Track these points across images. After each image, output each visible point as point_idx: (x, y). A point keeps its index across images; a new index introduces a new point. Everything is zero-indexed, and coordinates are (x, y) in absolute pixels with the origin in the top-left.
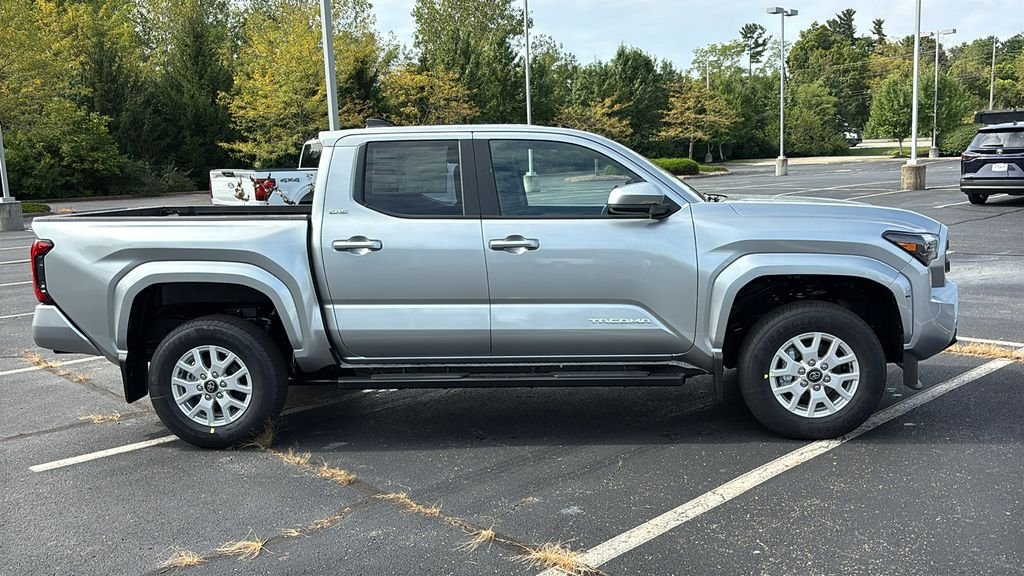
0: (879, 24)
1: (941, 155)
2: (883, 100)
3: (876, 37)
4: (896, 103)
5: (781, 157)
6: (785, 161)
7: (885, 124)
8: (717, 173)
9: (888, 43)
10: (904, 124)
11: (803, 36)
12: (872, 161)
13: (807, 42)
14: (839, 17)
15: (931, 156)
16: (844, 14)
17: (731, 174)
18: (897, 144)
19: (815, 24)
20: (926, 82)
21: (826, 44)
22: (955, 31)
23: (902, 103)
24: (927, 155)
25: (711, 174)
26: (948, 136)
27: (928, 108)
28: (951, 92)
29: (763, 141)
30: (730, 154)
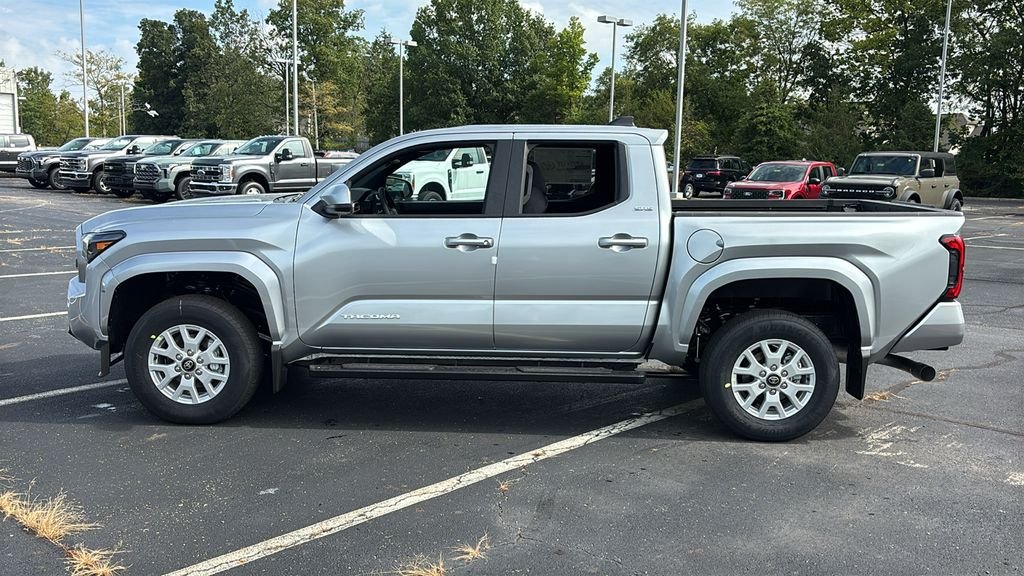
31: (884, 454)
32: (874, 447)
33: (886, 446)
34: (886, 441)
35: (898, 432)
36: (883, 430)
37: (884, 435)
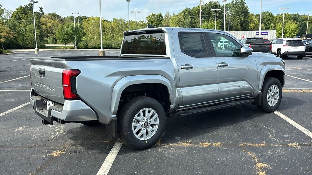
0: (41, 8)
1: (78, 49)
2: (60, 32)
3: (41, 12)
4: (64, 33)
5: (36, 48)
6: (38, 50)
7: (61, 39)
8: (9, 53)
9: (45, 14)
10: (67, 39)
11: (17, 9)
12: (58, 50)
13: (19, 12)
14: (28, 5)
15: (75, 49)
16: (30, 4)
17: (14, 54)
18: (65, 45)
19: (21, 6)
20: (72, 27)
21: (26, 13)
22: (79, 13)
23: (66, 33)
24: (74, 49)
25: (8, 53)
26: (80, 43)
27: (73, 35)
28: (79, 30)
29: (17, 43)
30: (6, 47)
31: (58, 127)
32: (61, 128)
33: (58, 130)
34: (57, 131)
35: (53, 136)
36: (57, 135)
37: (57, 133)
